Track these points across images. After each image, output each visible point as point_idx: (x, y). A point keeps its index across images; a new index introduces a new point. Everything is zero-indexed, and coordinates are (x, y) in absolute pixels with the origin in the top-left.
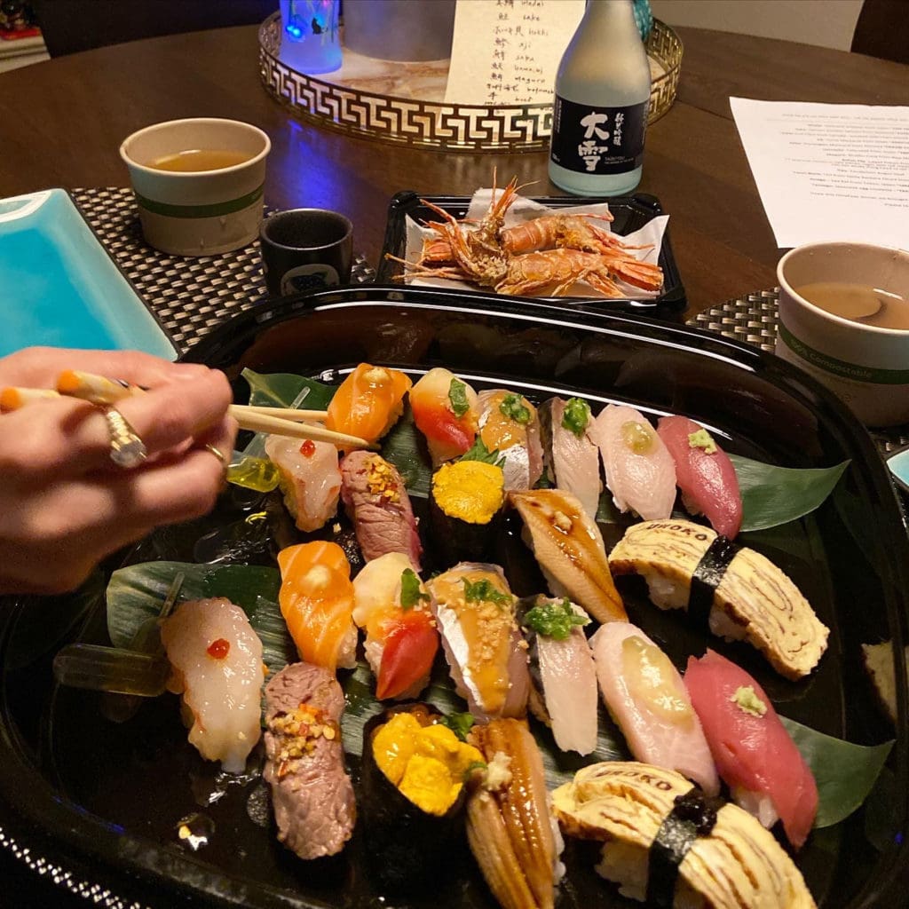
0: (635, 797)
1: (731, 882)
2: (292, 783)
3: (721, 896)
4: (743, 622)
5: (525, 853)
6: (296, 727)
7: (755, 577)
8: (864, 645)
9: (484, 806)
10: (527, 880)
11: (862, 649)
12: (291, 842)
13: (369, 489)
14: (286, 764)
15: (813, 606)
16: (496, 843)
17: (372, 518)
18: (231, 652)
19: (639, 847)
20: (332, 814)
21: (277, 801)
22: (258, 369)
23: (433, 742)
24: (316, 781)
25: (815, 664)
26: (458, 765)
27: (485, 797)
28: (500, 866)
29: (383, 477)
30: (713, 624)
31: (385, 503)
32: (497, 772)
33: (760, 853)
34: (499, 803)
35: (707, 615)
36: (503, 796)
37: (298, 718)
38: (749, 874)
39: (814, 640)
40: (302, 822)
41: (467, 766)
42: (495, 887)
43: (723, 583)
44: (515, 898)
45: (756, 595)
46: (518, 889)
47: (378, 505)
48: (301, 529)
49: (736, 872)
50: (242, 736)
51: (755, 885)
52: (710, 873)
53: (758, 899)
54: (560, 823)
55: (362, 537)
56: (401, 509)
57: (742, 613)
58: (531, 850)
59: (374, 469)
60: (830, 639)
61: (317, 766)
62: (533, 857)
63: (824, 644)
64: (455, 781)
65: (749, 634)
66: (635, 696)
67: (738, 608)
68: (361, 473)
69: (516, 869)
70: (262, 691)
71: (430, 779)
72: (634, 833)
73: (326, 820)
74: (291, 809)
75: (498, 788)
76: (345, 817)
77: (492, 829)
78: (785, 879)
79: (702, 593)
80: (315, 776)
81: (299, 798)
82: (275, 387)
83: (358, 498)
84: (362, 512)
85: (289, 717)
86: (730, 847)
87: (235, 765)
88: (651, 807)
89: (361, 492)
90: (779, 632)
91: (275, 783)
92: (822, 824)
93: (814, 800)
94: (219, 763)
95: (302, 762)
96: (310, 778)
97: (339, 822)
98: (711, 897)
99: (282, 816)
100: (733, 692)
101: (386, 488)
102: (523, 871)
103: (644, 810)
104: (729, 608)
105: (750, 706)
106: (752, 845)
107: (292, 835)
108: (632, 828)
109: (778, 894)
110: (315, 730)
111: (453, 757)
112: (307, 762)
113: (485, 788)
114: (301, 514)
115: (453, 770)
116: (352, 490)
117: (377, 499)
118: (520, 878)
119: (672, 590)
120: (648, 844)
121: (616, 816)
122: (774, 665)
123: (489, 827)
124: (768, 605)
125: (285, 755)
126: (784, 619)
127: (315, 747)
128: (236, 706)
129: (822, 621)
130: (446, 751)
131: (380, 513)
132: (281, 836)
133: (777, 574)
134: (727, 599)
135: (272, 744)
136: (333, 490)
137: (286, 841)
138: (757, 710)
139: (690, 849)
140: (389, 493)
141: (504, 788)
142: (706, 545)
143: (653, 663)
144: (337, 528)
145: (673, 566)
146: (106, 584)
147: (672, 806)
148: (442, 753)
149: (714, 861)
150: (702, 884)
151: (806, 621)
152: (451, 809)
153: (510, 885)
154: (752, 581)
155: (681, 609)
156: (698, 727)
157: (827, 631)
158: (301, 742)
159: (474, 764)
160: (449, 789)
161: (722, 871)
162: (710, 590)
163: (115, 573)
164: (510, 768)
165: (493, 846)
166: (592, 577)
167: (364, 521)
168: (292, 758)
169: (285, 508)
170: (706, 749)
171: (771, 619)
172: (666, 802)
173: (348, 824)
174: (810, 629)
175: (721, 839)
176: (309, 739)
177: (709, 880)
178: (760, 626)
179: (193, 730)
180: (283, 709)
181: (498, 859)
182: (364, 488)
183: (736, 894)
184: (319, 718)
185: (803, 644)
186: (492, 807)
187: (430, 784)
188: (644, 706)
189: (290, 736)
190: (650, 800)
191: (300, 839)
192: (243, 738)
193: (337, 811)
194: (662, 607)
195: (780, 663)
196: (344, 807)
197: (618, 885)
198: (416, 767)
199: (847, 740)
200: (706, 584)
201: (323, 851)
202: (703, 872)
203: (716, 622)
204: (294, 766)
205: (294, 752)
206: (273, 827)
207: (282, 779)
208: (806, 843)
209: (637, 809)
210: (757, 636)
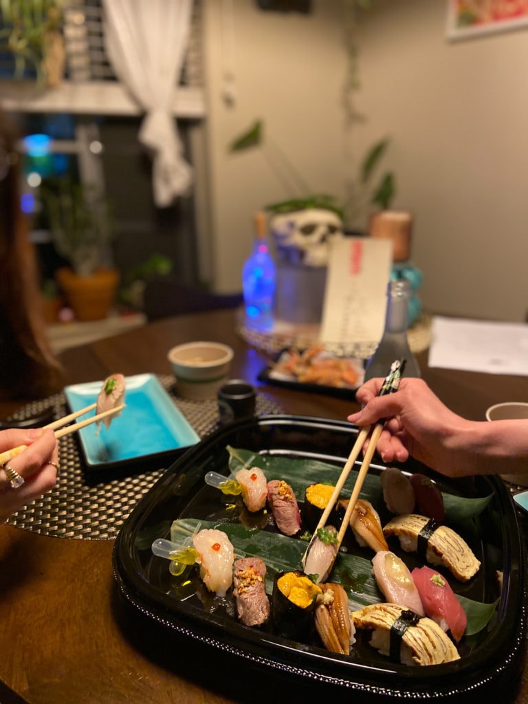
0: (385, 610)
1: (424, 644)
2: (244, 596)
3: (419, 649)
4: (440, 555)
5: (338, 628)
6: (247, 575)
7: (447, 537)
8: (498, 571)
9: (322, 610)
10: (339, 639)
11: (497, 573)
12: (243, 619)
13: (279, 493)
14: (242, 588)
15: (473, 552)
16: (326, 624)
17: (280, 505)
18: (221, 549)
19: (386, 629)
20: (260, 609)
21: (238, 603)
22: (234, 446)
23: (302, 582)
24: (253, 596)
25: (472, 575)
26: (311, 592)
27: (323, 607)
28: (328, 634)
29: (285, 489)
30: (428, 557)
31: (286, 499)
32: (328, 597)
33: (438, 636)
34: (328, 609)
35: (425, 552)
36: (330, 607)
37: (247, 572)
38: (432, 642)
39: (473, 566)
40: (248, 611)
41: (315, 593)
42: (326, 643)
43: (432, 538)
44: (334, 646)
45: (446, 543)
46: (335, 643)
47: (283, 500)
48: (250, 510)
49: (426, 640)
50: (224, 581)
51: (435, 647)
52: (415, 640)
53: (435, 653)
54: (355, 623)
55: (276, 513)
56: (292, 502)
57: (439, 550)
58: (341, 627)
59: (281, 486)
60: (480, 567)
61: (255, 591)
62: (341, 629)
63: (478, 568)
64: (310, 598)
65: (443, 560)
66: (389, 577)
67: (438, 548)
68: (276, 487)
69: (335, 635)
70: (233, 565)
71: (300, 596)
72: (384, 623)
73: (257, 611)
74: (244, 606)
75: (328, 603)
76: (265, 611)
77: (325, 619)
78: (449, 649)
79: (422, 542)
80: (254, 594)
81: (247, 602)
82: (240, 455)
83: (274, 497)
84: (276, 503)
85: (244, 572)
86: (425, 631)
87: (222, 594)
88: (392, 614)
89: (275, 495)
90: (457, 560)
91: (238, 596)
92: (469, 634)
93: (464, 622)
94: (215, 593)
95: (249, 588)
96: (252, 595)
97: (263, 612)
98: (415, 649)
99: (240, 609)
100: (431, 577)
101: (286, 493)
102: (338, 636)
103: (389, 615)
104: (434, 549)
105: (438, 582)
106: (434, 632)
107: (244, 616)
108: (383, 621)
109: (445, 654)
110: (254, 577)
111: (310, 588)
112: (250, 588)
113: (323, 603)
114: (250, 504)
115: (310, 594)
116: (272, 494)
117: (282, 497)
118: (336, 638)
119: (410, 542)
120: (390, 628)
121: (377, 617)
122: (454, 574)
123: (323, 618)
124: (452, 549)
125: (242, 585)
126: (459, 555)
127: (254, 583)
128: (223, 569)
129: (477, 558)
130: (307, 585)
131: (284, 503)
132: (240, 617)
133: (458, 537)
134: (433, 544)
135: (237, 582)
136: (264, 494)
137: (241, 619)
138: (440, 583)
139: (407, 630)
140: (287, 495)
141: (331, 603)
142: (426, 523)
143: (397, 563)
144: (265, 512)
145: (410, 530)
146: (171, 526)
147: (401, 614)
148: (305, 586)
149: (417, 635)
150: (411, 643)
151: (469, 557)
152: (308, 607)
153: (332, 641)
154: (445, 538)
155: (415, 552)
156: (416, 591)
157: (480, 563)
158: (248, 580)
159: (318, 593)
160: (308, 601)
161: (420, 639)
162: (426, 541)
163: (174, 522)
164: (333, 596)
165: (325, 626)
166: (374, 534)
167: (277, 507)
168: (245, 586)
169: (244, 503)
170: (419, 600)
171: (453, 555)
172: (399, 614)
173: (266, 614)
174: (471, 561)
175: (421, 628)
176: (252, 580)
177: (414, 642)
178: (447, 556)
179: (206, 576)
180: (241, 569)
181: (327, 631)
182: (277, 493)
183: (426, 650)
184: (256, 573)
185: (467, 567)
186: (325, 611)
187: (300, 597)
188: (393, 580)
189: (244, 578)
190: (392, 612)
191: (247, 617)
192: (225, 583)
193: (262, 608)
194: (406, 551)
195: (456, 573)
196: (265, 607)
197: (378, 649)
198: (294, 591)
199: (485, 603)
200: (424, 538)
201: (256, 623)
202: (412, 639)
203: (429, 555)
204: (246, 589)
205: (246, 584)
206: (236, 614)
207: (240, 594)
208: (461, 640)
209: (386, 615)
210: (446, 560)
